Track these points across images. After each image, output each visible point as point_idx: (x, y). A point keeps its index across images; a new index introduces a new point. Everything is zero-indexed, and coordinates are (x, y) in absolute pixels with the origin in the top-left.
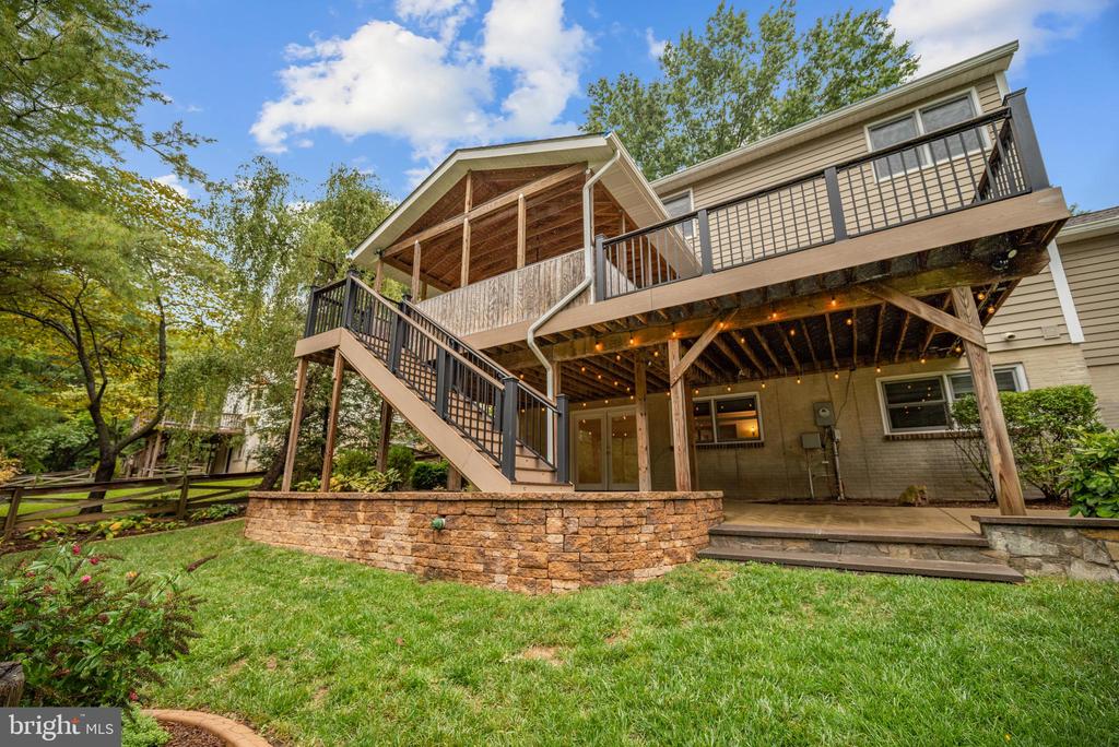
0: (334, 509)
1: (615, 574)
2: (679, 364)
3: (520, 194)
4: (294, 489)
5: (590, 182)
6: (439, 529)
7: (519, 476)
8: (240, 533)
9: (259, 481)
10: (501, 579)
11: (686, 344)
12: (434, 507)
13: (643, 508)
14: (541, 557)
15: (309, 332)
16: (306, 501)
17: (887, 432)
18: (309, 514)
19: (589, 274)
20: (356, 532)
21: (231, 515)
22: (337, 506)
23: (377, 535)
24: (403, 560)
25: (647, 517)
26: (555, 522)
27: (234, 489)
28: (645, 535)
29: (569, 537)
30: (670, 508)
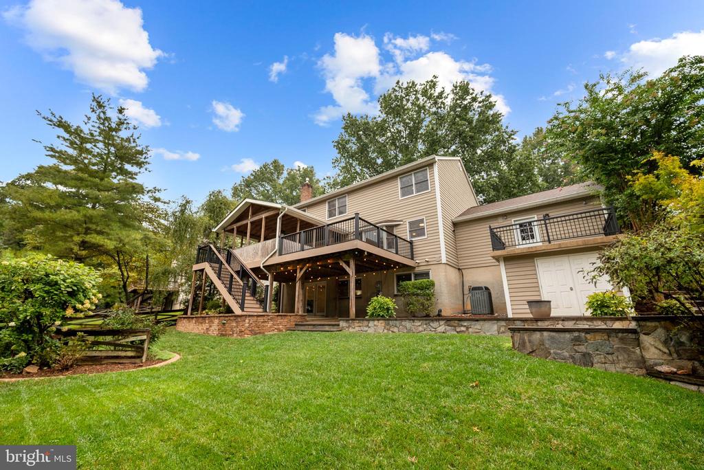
0: (200, 320)
1: (260, 333)
2: (299, 275)
3: (263, 216)
4: (191, 314)
5: (281, 216)
6: (224, 324)
7: (245, 310)
8: (175, 329)
9: (182, 313)
10: (235, 335)
11: (301, 269)
12: (223, 318)
13: (269, 317)
14: (243, 329)
15: (197, 263)
16: (193, 318)
17: (396, 293)
18: (194, 321)
19: (277, 247)
20: (206, 326)
21: (172, 325)
22: (201, 319)
23: (210, 326)
24: (216, 332)
25: (271, 319)
26: (247, 321)
27: (173, 316)
28: (270, 324)
29: (250, 324)
30: (280, 318)
